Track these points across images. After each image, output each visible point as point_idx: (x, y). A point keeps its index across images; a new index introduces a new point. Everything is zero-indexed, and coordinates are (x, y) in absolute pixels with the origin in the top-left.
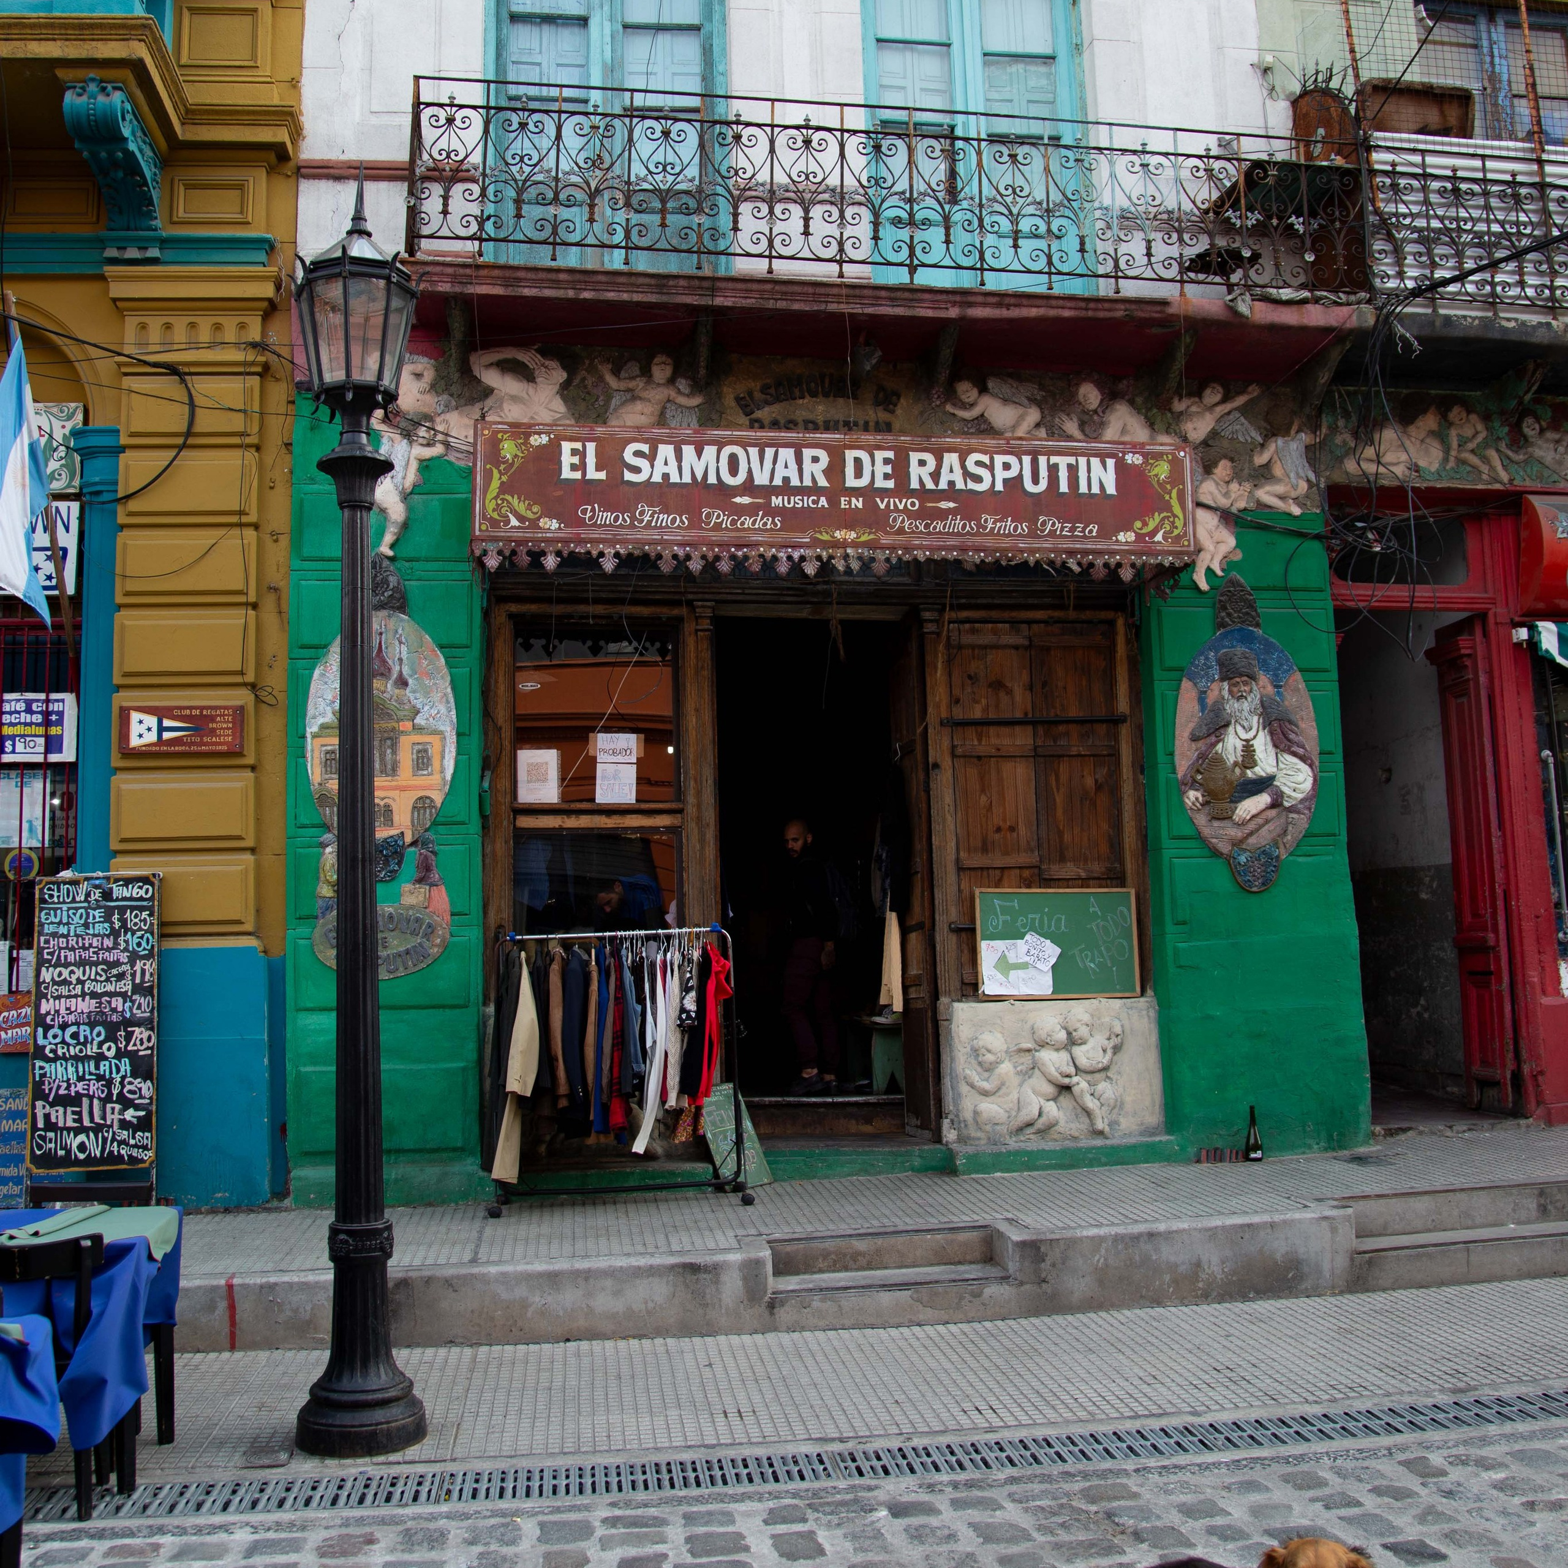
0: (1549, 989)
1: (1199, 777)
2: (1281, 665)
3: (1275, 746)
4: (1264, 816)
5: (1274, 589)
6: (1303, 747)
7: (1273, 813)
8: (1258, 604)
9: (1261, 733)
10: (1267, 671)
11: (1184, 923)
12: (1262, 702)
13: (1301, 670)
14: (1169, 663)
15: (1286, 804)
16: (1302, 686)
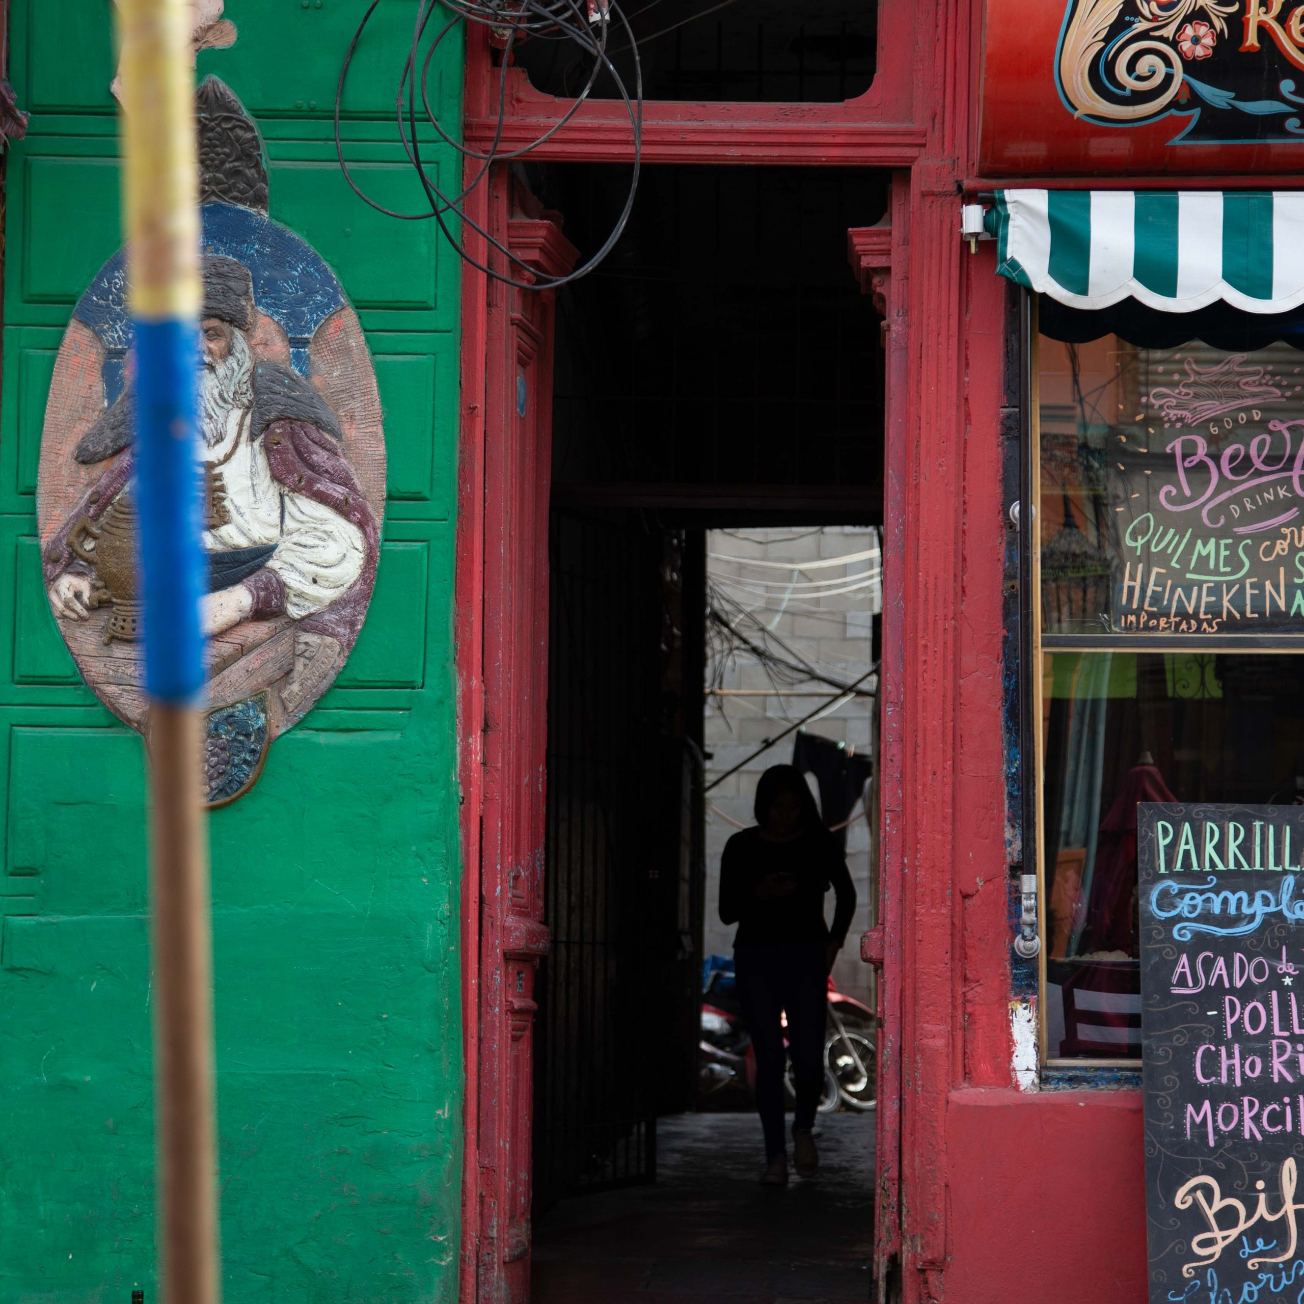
0: (984, 1067)
1: (89, 545)
2: (311, 292)
3: (276, 477)
4: (237, 637)
5: (311, 114)
6: (346, 481)
7: (261, 630)
8: (266, 150)
9: (244, 450)
10: (275, 306)
11: (31, 872)
12: (253, 377)
13: (359, 306)
14: (41, 284)
15: (294, 612)
16: (357, 340)
